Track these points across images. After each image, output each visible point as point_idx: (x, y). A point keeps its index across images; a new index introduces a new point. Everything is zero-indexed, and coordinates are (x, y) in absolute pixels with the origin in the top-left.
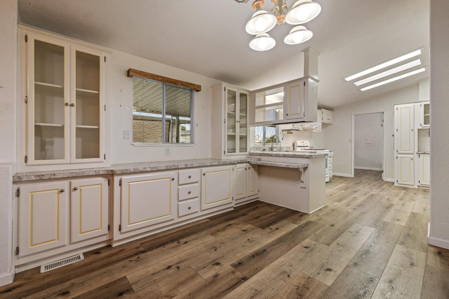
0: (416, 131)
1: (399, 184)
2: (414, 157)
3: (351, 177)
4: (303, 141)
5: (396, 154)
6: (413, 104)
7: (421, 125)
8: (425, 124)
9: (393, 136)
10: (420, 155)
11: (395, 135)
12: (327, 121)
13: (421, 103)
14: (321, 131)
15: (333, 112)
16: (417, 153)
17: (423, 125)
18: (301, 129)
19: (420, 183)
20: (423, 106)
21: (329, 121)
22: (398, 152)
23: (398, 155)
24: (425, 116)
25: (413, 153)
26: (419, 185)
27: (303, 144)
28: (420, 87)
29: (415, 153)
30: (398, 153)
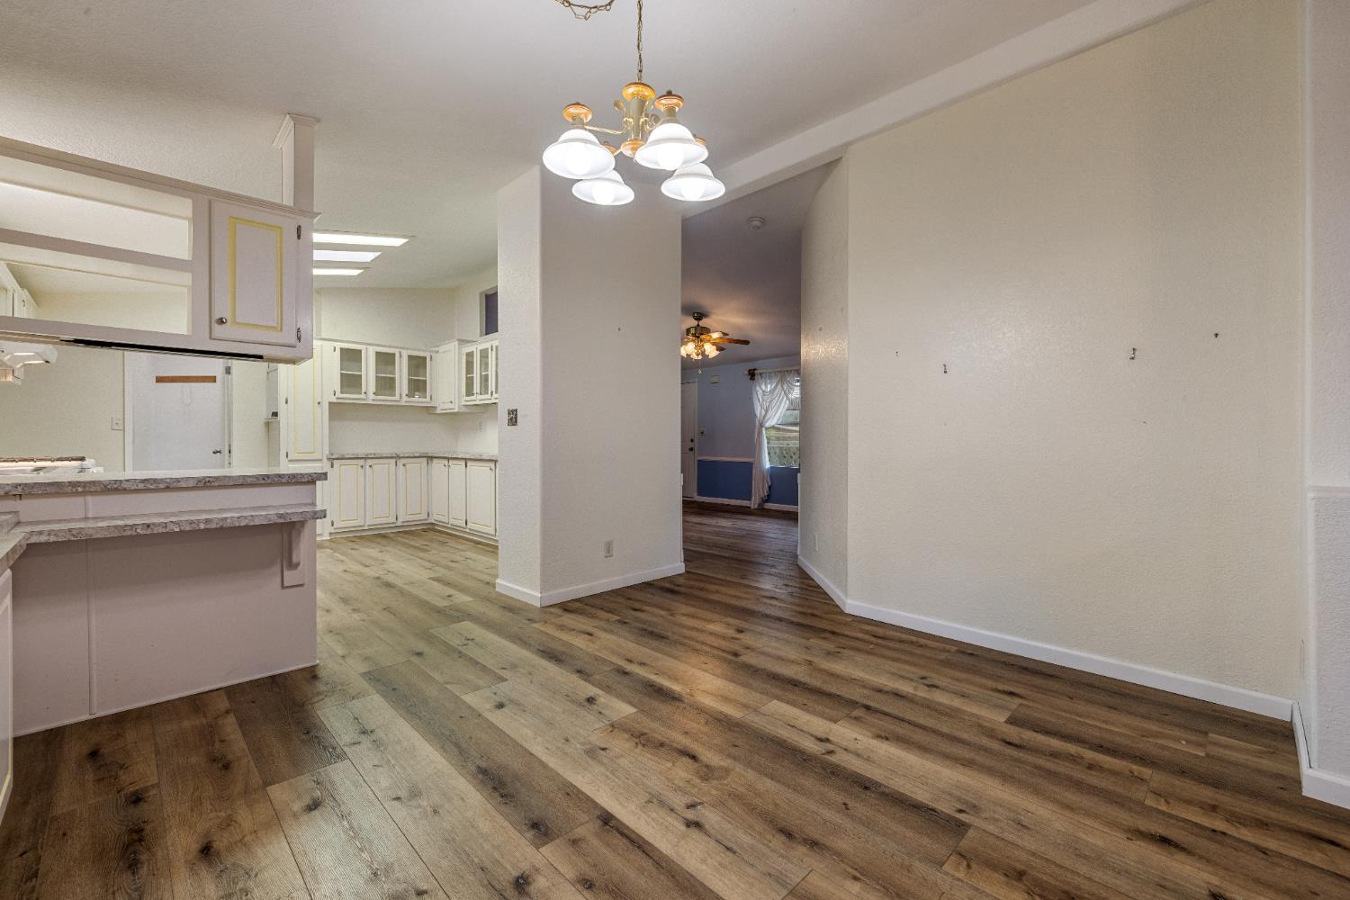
0: (326, 407)
8: (342, 392)
10: (335, 462)
13: (336, 344)
16: (328, 459)
17: (338, 395)
19: (335, 526)
20: (338, 351)
22: (290, 458)
25: (320, 458)
26: (333, 531)
29: (325, 460)
30: (290, 461)
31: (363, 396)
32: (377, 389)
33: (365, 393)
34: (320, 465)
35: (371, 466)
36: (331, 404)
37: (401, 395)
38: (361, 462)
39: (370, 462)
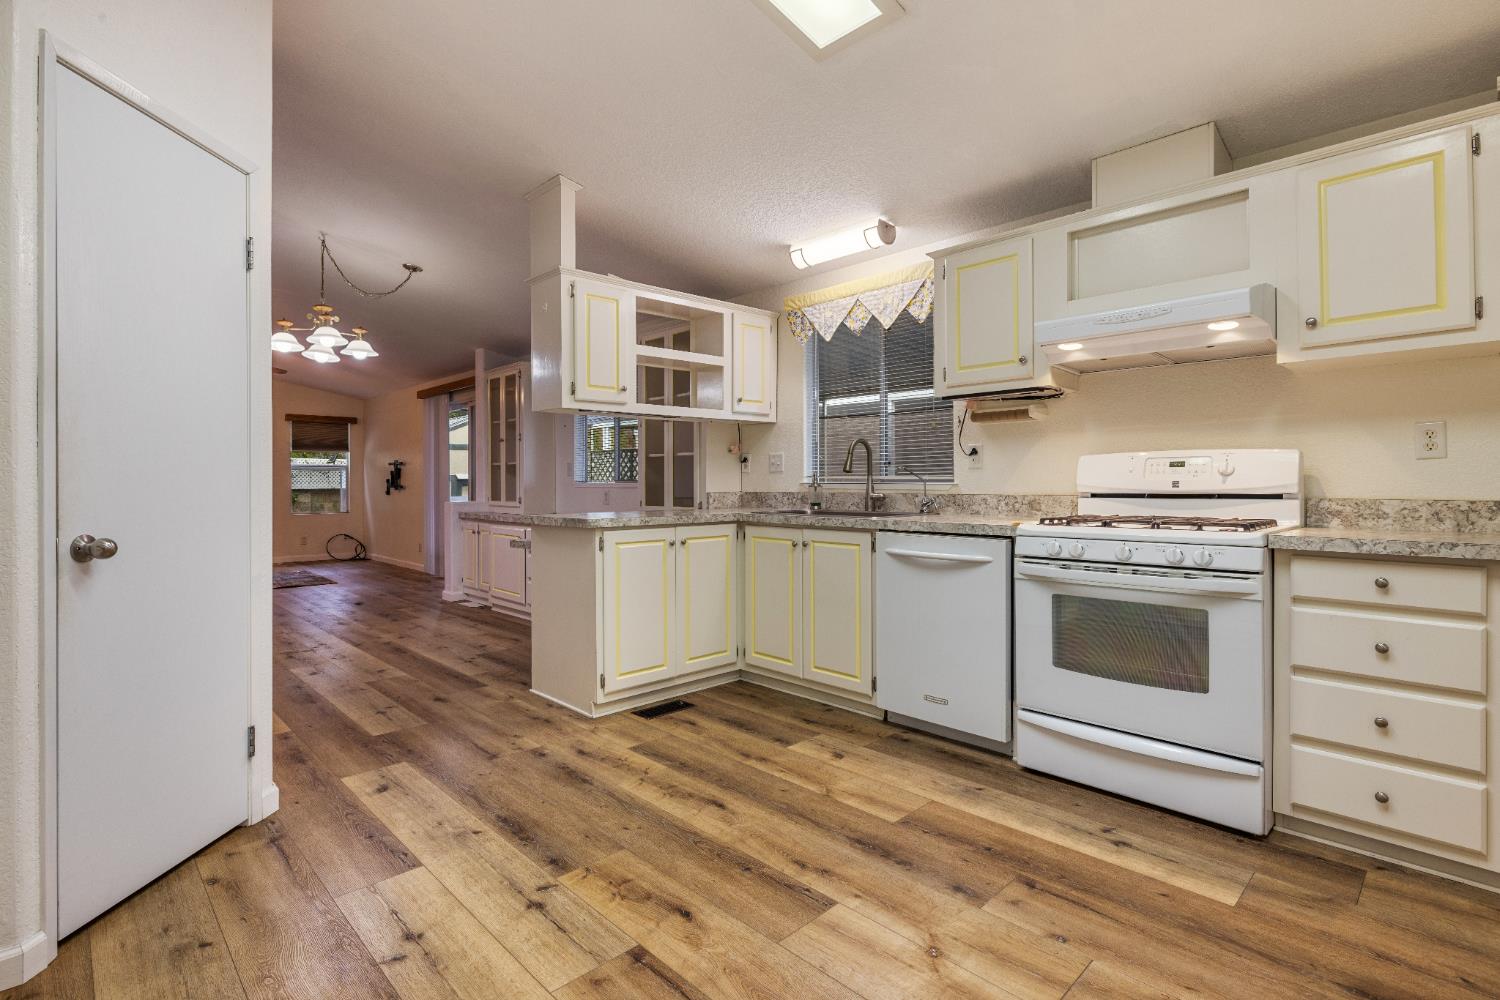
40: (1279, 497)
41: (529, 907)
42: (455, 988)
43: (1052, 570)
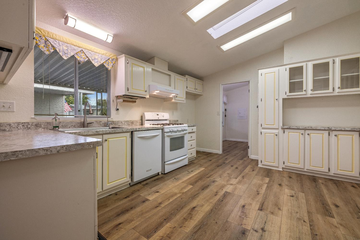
1: (263, 165)
2: (278, 132)
3: (219, 153)
4: (158, 113)
5: (260, 129)
6: (277, 68)
7: (286, 94)
8: (290, 92)
9: (257, 107)
10: (285, 130)
11: (259, 107)
12: (194, 90)
14: (185, 102)
15: (202, 81)
16: (282, 128)
17: (288, 94)
18: (148, 97)
19: (285, 164)
21: (196, 91)
22: (263, 127)
23: (263, 131)
24: (290, 83)
25: (277, 127)
26: (284, 167)
27: (158, 116)
28: (285, 50)
31: (304, 93)
32: (314, 87)
33: (305, 91)
34: (278, 131)
35: (308, 134)
36: (284, 100)
37: (334, 88)
38: (302, 131)
39: (308, 132)
40: (167, 120)
41: (265, 231)
42: (298, 233)
43: (170, 134)
